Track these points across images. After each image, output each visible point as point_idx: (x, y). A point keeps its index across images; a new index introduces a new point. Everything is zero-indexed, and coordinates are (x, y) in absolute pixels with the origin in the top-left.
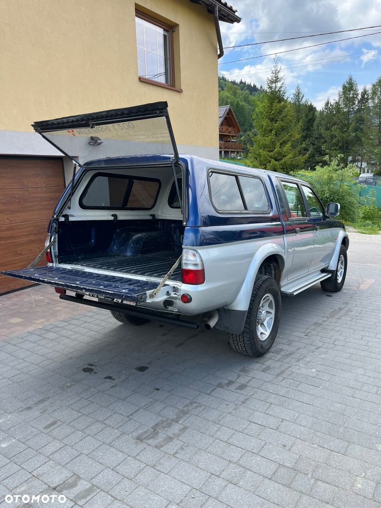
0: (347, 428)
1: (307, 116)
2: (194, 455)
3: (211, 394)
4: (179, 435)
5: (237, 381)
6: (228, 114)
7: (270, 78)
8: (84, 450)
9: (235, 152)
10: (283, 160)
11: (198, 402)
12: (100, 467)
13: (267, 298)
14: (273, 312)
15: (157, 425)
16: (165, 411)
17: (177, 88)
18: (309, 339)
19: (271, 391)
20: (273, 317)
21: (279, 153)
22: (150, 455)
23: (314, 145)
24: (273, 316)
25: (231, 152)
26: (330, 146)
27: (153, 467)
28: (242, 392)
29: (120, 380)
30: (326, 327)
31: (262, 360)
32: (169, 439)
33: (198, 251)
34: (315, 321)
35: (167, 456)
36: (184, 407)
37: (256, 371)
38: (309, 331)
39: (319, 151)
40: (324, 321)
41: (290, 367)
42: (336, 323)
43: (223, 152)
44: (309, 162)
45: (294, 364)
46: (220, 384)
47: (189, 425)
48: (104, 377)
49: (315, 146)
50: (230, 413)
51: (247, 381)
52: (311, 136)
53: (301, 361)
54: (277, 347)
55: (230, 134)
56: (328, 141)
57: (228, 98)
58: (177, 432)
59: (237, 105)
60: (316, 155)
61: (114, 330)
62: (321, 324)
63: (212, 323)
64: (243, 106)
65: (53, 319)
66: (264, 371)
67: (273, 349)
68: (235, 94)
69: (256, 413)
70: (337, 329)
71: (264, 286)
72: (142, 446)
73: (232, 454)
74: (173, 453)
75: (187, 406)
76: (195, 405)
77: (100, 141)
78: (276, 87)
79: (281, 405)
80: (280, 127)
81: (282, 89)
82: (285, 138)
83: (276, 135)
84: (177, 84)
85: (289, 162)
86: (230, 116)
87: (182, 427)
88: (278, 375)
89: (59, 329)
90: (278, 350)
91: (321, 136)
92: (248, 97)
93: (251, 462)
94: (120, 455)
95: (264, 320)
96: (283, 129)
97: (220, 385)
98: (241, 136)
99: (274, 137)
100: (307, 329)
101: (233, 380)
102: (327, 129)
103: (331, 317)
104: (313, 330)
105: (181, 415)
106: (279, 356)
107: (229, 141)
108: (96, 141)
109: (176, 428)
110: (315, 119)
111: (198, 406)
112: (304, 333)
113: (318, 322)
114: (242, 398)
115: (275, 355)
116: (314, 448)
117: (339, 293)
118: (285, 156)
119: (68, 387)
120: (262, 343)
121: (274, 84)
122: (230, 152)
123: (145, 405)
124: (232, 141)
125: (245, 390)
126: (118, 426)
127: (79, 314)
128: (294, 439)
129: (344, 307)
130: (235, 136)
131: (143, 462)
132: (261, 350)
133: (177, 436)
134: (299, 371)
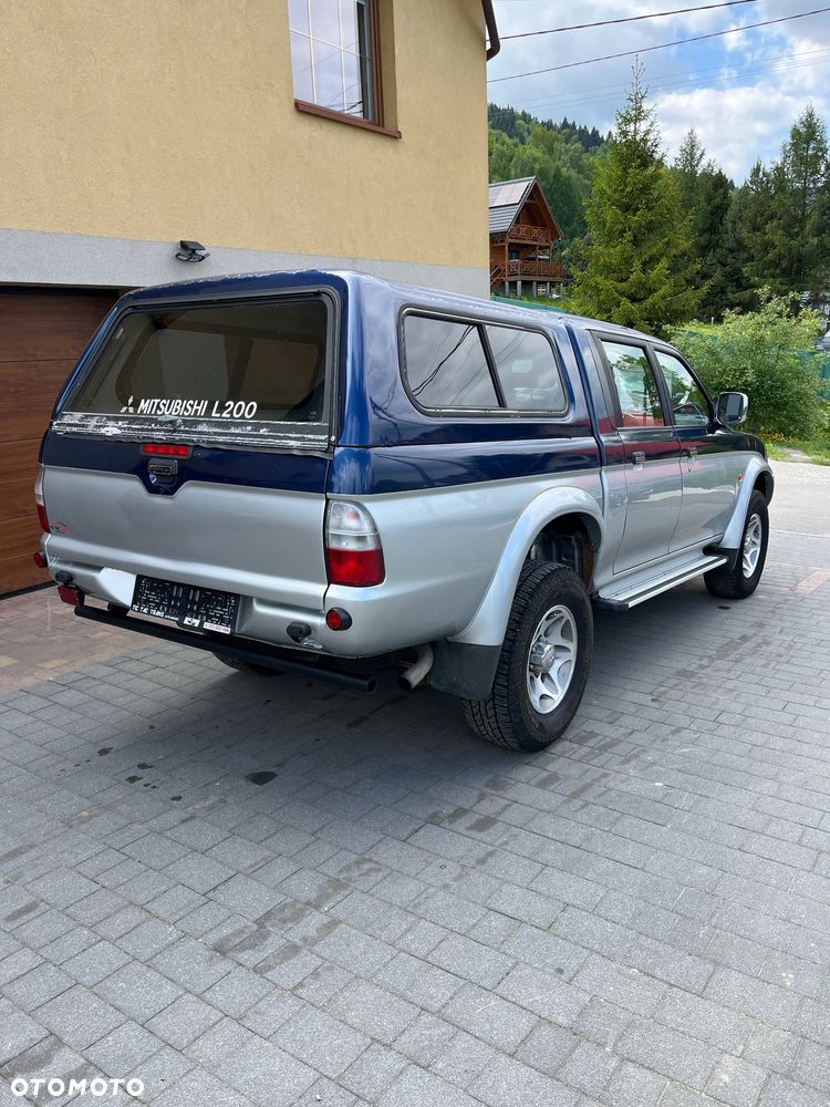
0: (715, 927)
1: (709, 200)
2: (341, 990)
3: (409, 840)
4: (315, 941)
5: (475, 809)
6: (531, 197)
7: (623, 112)
8: (84, 974)
9: (545, 283)
10: (650, 300)
11: (375, 859)
12: (113, 1018)
13: (559, 615)
14: (573, 646)
15: (268, 915)
16: (295, 880)
17: (388, 128)
18: (660, 709)
19: (550, 835)
20: (574, 659)
21: (641, 285)
22: (238, 988)
23: (724, 265)
24: (572, 656)
25: (539, 283)
26: (760, 266)
27: (239, 1020)
28: (482, 835)
29: (207, 804)
30: (705, 680)
31: (541, 759)
32: (292, 950)
33: (367, 505)
34: (680, 666)
35: (278, 992)
36: (341, 871)
37: (525, 786)
38: (663, 689)
39: (736, 280)
40: (702, 667)
41: (605, 775)
42: (729, 671)
43: (519, 283)
44: (712, 304)
45: (616, 768)
46: (435, 815)
47: (343, 917)
48: (171, 796)
49: (728, 269)
50: (446, 886)
51: (498, 809)
52: (717, 245)
53: (633, 763)
54: (584, 727)
55: (534, 243)
56: (757, 256)
57: (535, 160)
58: (312, 932)
59: (555, 177)
60: (729, 289)
61: (215, 686)
62: (692, 674)
63: (416, 676)
64: (569, 178)
65: (85, 660)
66: (542, 784)
67: (571, 733)
68: (550, 150)
69: (507, 888)
70: (730, 685)
71: (546, 588)
72: (224, 966)
73: (433, 990)
74: (291, 986)
75: (348, 868)
76: (367, 866)
77: (203, 253)
78: (636, 132)
79: (567, 868)
80: (643, 224)
81: (651, 137)
82: (654, 250)
83: (636, 242)
84: (388, 119)
85: (662, 304)
86: (536, 202)
87: (326, 920)
88: (574, 795)
89: (94, 683)
90: (583, 734)
91: (740, 246)
92: (580, 158)
93: (475, 1009)
94: (168, 988)
95: (550, 665)
96: (651, 227)
97: (434, 820)
98: (562, 248)
99: (629, 247)
100: (660, 685)
101: (466, 807)
102: (756, 228)
103: (720, 658)
104: (672, 688)
105: (330, 891)
106: (585, 750)
107: (534, 259)
108: (193, 251)
109: (312, 922)
110: (729, 206)
111: (372, 870)
112: (651, 694)
113: (688, 669)
114: (480, 852)
115: (575, 746)
116: (630, 977)
117: (746, 601)
118: (655, 291)
119: (83, 821)
120: (544, 721)
121: (632, 125)
122: (535, 284)
123: (251, 866)
124: (540, 259)
125: (491, 830)
126: (178, 917)
127: (145, 649)
128: (586, 952)
129: (755, 634)
130: (547, 247)
131: (217, 1008)
132: (539, 737)
133: (309, 942)
134: (623, 787)
